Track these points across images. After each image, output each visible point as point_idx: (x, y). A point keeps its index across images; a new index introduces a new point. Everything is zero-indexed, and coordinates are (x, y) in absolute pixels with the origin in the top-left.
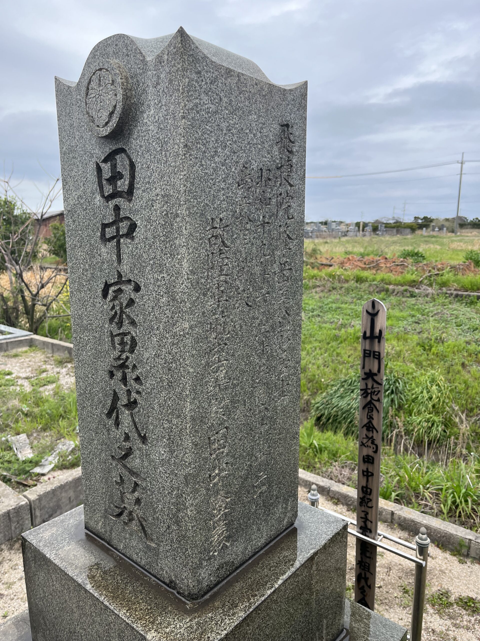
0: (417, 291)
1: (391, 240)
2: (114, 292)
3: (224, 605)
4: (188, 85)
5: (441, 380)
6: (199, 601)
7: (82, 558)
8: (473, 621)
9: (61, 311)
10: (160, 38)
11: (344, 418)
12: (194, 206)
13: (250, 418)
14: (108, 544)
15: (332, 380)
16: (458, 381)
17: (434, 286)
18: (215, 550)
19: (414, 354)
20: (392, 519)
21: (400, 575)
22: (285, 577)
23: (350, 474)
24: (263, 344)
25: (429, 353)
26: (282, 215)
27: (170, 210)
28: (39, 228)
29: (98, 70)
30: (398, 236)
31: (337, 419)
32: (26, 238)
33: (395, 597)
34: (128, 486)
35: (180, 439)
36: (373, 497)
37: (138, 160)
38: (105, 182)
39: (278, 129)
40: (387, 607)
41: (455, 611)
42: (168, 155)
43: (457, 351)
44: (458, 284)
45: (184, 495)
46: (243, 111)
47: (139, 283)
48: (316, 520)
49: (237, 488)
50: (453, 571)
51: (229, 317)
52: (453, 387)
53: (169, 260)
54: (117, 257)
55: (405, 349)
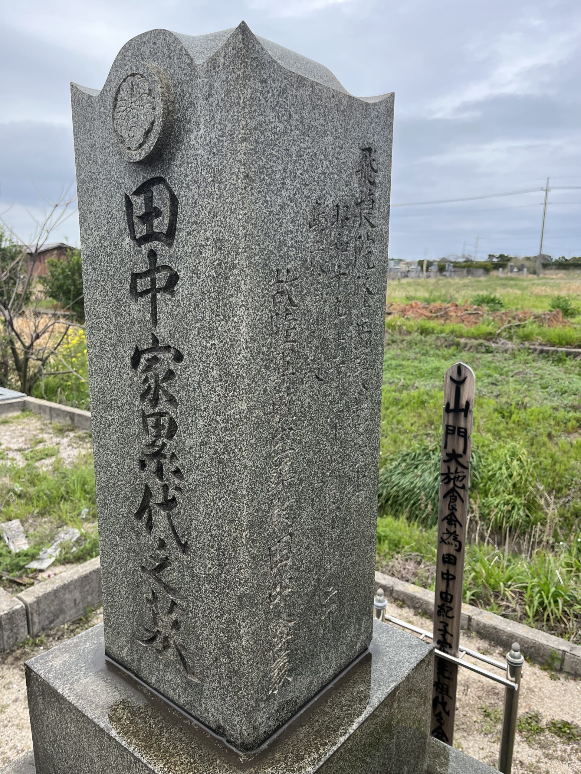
0: (494, 345)
1: (461, 282)
2: (148, 360)
3: (286, 758)
4: (251, 98)
5: (524, 454)
6: (255, 752)
7: (103, 694)
8: (569, 751)
9: (60, 366)
10: (211, 35)
11: (406, 499)
12: (255, 255)
13: (319, 520)
14: (136, 675)
15: (391, 453)
16: (544, 455)
17: (514, 340)
18: (275, 689)
19: (490, 422)
20: (469, 625)
21: (480, 694)
22: (361, 719)
23: (416, 568)
24: (336, 427)
25: (508, 420)
26: (361, 263)
27: (225, 259)
28: (34, 265)
29: (130, 76)
30: (470, 277)
31: (397, 501)
32: (17, 278)
33: (475, 722)
34: (163, 605)
35: (234, 551)
36: (455, 604)
37: (182, 193)
38: (136, 221)
39: (358, 154)
40: (465, 734)
41: (546, 738)
42: (223, 188)
43: (543, 419)
44: (544, 338)
45: (237, 621)
46: (317, 131)
47: (181, 351)
48: (394, 644)
49: (302, 609)
50: (543, 690)
51: (295, 395)
52: (538, 462)
53: (222, 323)
54: (152, 316)
55: (479, 416)
